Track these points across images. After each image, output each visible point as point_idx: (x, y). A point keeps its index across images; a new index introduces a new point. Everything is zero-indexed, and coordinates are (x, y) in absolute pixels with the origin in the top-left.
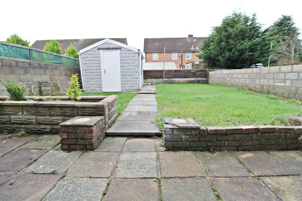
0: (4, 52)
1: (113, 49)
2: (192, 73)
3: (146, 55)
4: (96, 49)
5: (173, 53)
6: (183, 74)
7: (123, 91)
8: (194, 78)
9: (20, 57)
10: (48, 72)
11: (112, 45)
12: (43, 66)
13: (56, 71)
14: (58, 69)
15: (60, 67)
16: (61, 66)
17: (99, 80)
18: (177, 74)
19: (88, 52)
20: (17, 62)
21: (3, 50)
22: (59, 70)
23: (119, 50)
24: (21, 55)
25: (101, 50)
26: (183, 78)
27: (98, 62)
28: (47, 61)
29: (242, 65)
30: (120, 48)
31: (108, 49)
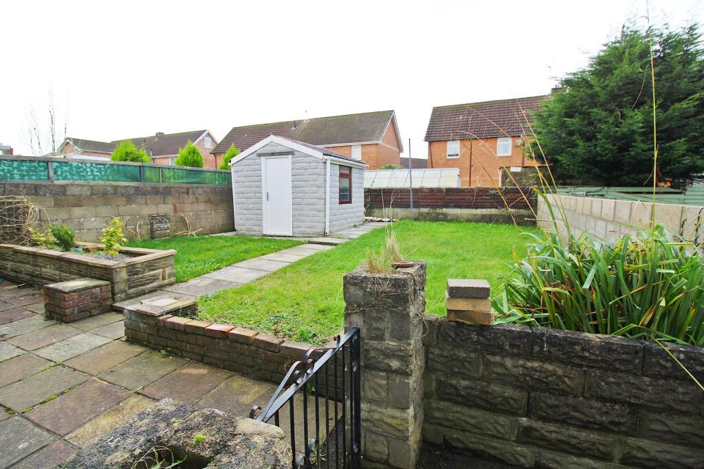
0: (98, 174)
1: (281, 154)
2: (491, 195)
3: (432, 146)
4: (255, 155)
5: (499, 139)
6: (466, 197)
7: (296, 235)
8: (496, 208)
9: (123, 179)
10: (170, 199)
11: (279, 147)
12: (161, 191)
13: (185, 196)
14: (190, 193)
15: (195, 189)
16: (197, 188)
17: (258, 212)
18: (453, 197)
19: (244, 161)
20: (116, 188)
21: (98, 172)
22: (194, 194)
23: (290, 156)
24: (126, 176)
25: (262, 158)
26: (469, 207)
27: (257, 178)
28: (172, 180)
29: (639, 177)
30: (290, 153)
31: (273, 154)
